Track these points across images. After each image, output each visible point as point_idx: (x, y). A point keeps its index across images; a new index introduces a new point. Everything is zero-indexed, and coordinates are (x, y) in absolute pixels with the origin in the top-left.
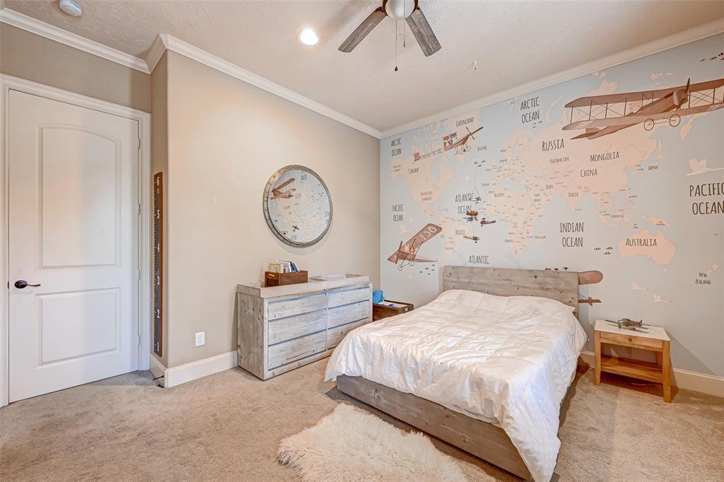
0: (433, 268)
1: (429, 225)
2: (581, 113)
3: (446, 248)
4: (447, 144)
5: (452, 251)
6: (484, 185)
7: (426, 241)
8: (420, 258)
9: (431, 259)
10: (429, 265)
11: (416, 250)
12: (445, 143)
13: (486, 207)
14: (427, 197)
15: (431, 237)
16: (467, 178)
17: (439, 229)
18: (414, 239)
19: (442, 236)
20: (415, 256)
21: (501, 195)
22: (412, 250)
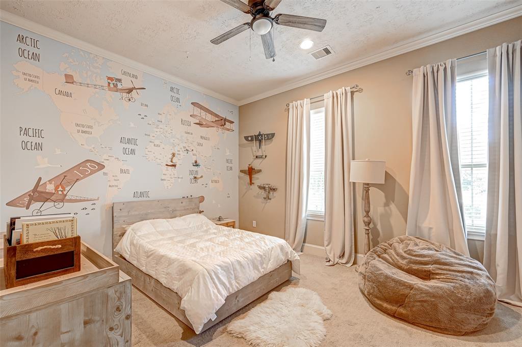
0: (93, 207)
1: (88, 161)
2: (197, 111)
3: (110, 186)
4: (112, 86)
5: (116, 188)
6: (146, 135)
7: (82, 178)
8: (73, 198)
9: (90, 198)
10: (87, 204)
11: (67, 189)
12: (109, 83)
13: (148, 153)
14: (85, 130)
15: (90, 174)
16: (132, 125)
17: (102, 167)
18: (64, 175)
19: (105, 174)
20: (66, 195)
21: (158, 146)
22: (60, 188)
